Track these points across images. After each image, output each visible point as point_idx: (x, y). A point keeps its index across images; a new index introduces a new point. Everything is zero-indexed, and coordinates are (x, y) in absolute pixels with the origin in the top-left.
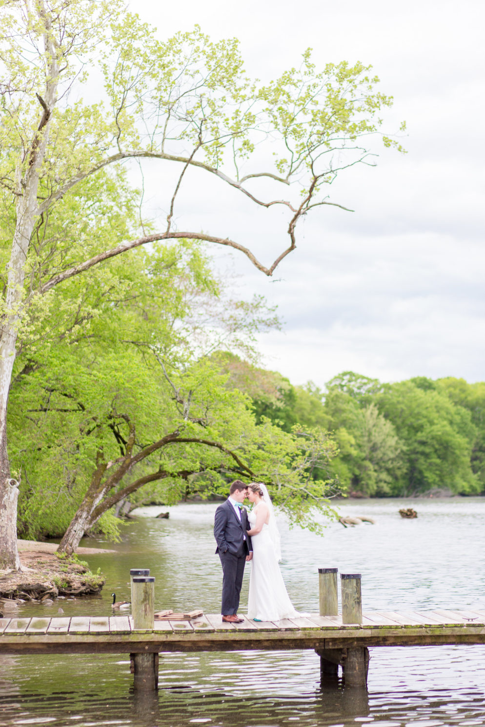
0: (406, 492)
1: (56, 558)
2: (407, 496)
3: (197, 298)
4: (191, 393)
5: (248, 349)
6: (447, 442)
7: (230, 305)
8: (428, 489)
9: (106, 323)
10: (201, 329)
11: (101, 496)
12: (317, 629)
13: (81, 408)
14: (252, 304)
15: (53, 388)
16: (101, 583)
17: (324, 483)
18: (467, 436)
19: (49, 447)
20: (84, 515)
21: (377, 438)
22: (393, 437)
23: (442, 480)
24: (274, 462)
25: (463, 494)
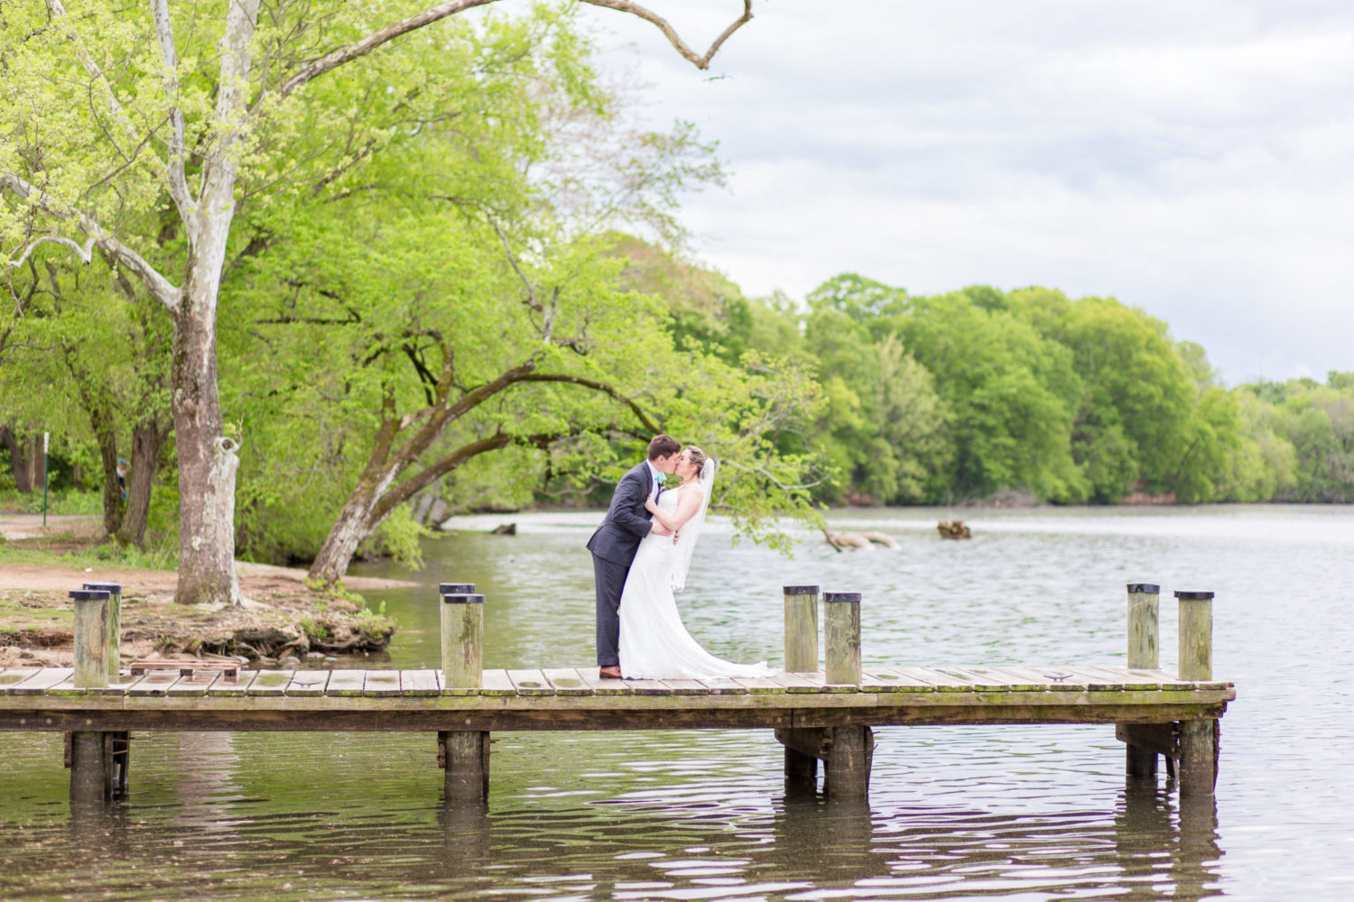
0: (950, 496)
1: (305, 589)
2: (954, 504)
3: (571, 126)
4: (557, 291)
5: (663, 222)
6: (1026, 407)
7: (631, 139)
8: (993, 491)
9: (401, 162)
10: (577, 182)
11: (390, 478)
12: (779, 691)
13: (354, 318)
14: (672, 138)
15: (300, 281)
16: (387, 630)
17: (799, 460)
18: (1065, 395)
19: (294, 388)
20: (359, 512)
21: (900, 397)
22: (930, 395)
23: (1017, 477)
24: (707, 421)
25: (1055, 502)
